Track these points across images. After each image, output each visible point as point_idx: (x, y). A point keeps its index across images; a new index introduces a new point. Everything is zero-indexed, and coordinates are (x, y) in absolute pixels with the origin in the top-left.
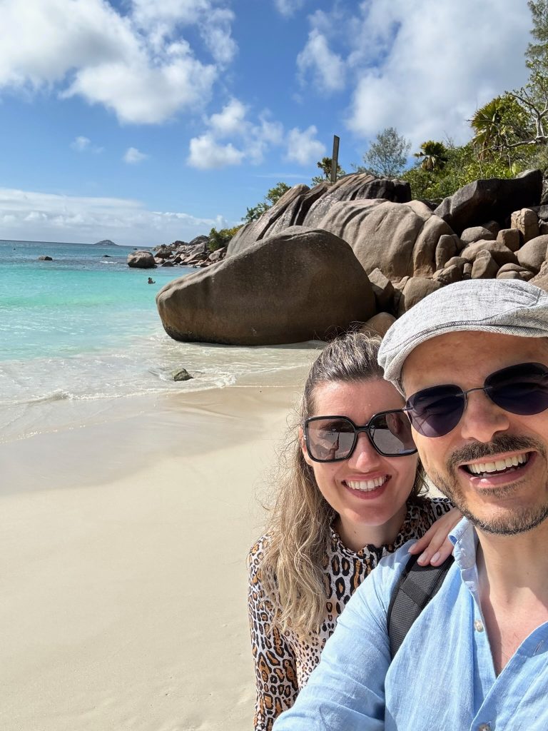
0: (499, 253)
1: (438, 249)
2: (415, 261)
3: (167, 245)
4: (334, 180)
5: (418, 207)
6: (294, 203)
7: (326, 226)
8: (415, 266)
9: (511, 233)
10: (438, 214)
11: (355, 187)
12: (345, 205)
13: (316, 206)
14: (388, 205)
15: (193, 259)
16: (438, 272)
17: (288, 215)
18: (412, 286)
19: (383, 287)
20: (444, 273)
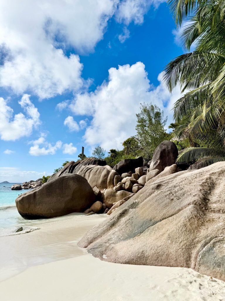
0: (133, 181)
1: (114, 180)
2: (108, 184)
3: (28, 182)
4: (83, 159)
5: (108, 167)
6: (70, 167)
7: (79, 173)
8: (108, 185)
9: (136, 174)
10: (114, 169)
11: (89, 162)
12: (85, 167)
13: (77, 167)
14: (99, 166)
15: (36, 186)
16: (115, 187)
17: (68, 170)
18: (107, 192)
19: (98, 192)
20: (117, 187)
